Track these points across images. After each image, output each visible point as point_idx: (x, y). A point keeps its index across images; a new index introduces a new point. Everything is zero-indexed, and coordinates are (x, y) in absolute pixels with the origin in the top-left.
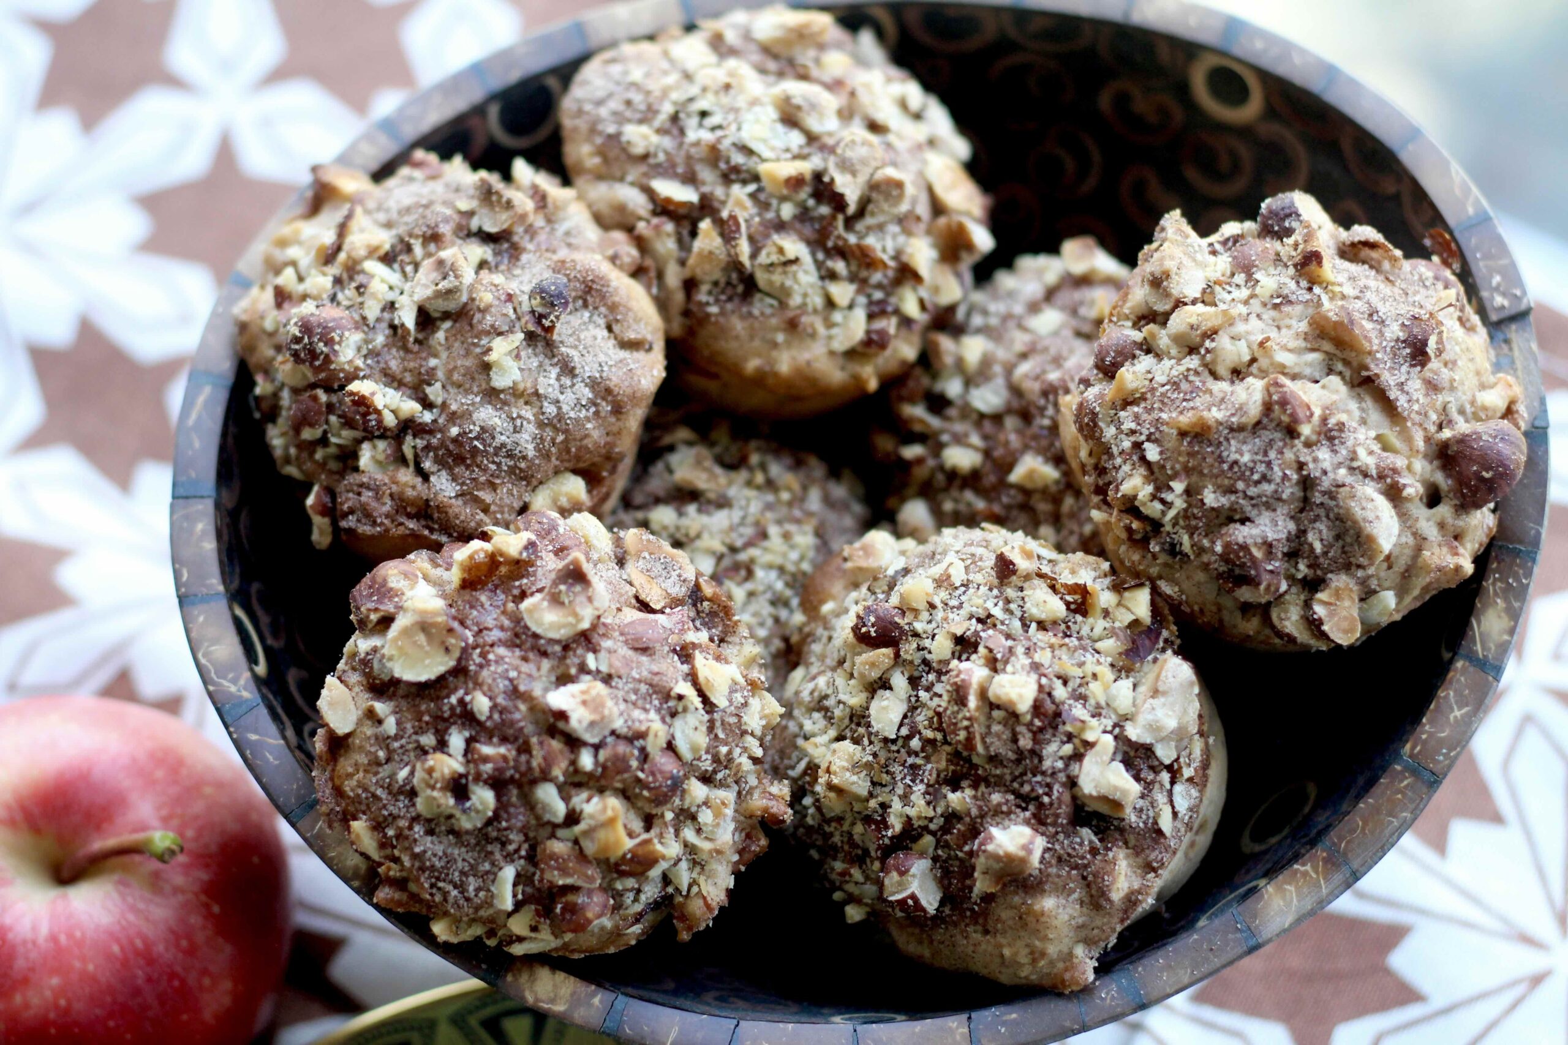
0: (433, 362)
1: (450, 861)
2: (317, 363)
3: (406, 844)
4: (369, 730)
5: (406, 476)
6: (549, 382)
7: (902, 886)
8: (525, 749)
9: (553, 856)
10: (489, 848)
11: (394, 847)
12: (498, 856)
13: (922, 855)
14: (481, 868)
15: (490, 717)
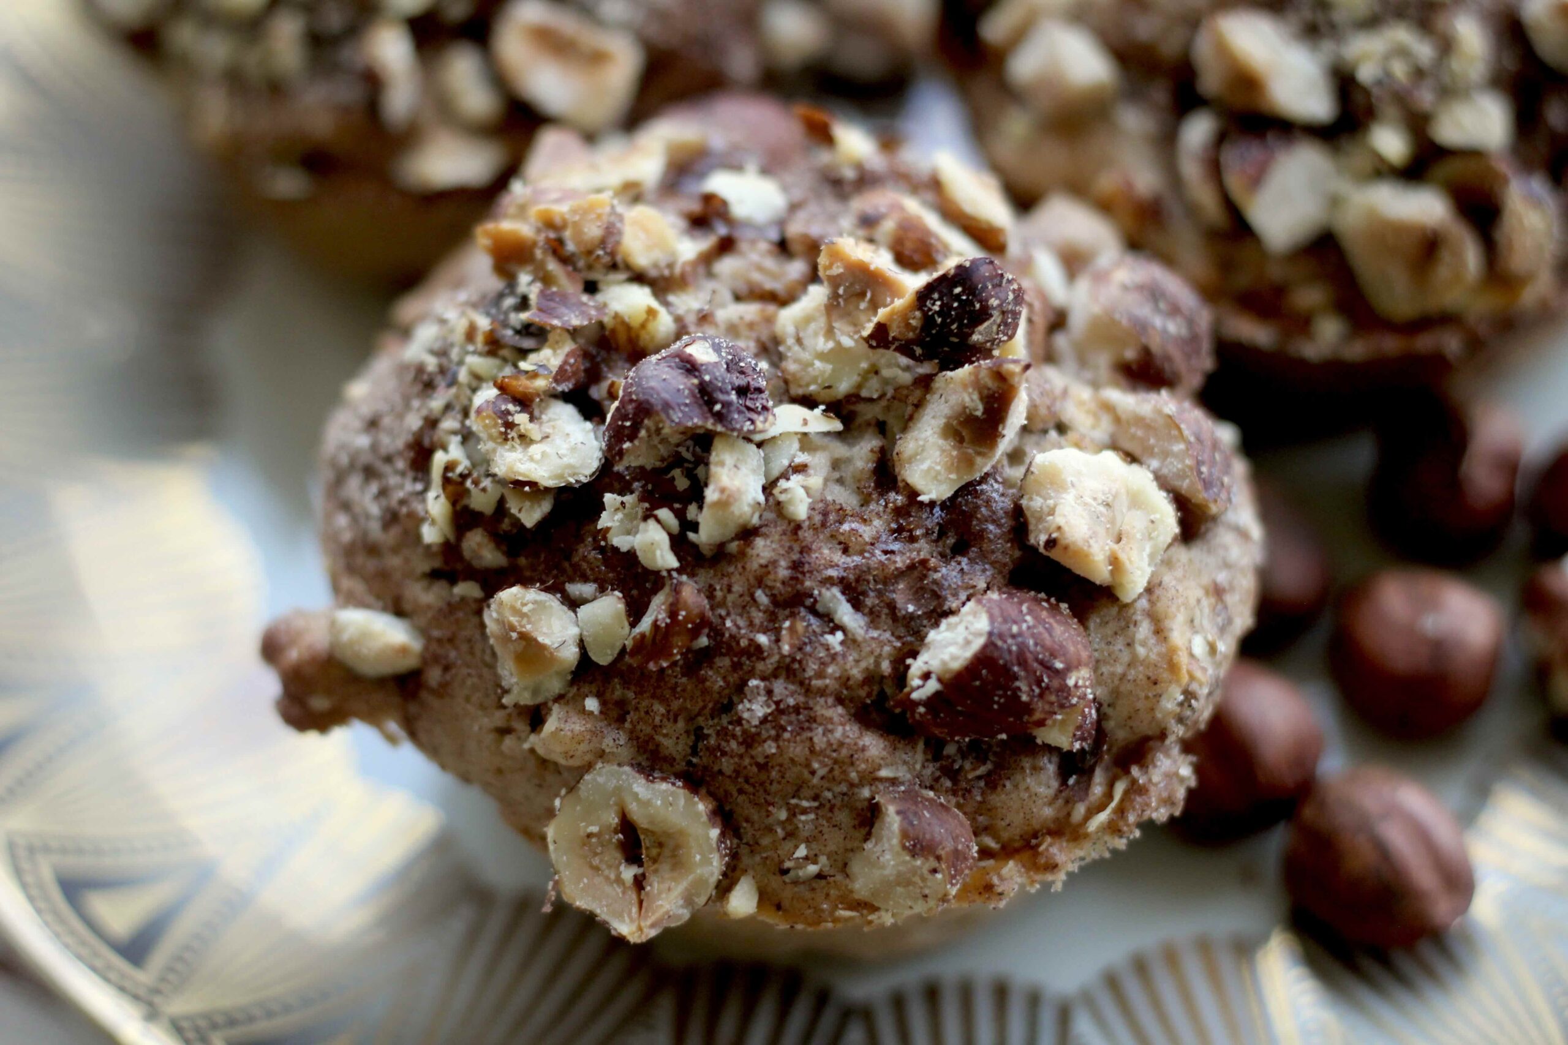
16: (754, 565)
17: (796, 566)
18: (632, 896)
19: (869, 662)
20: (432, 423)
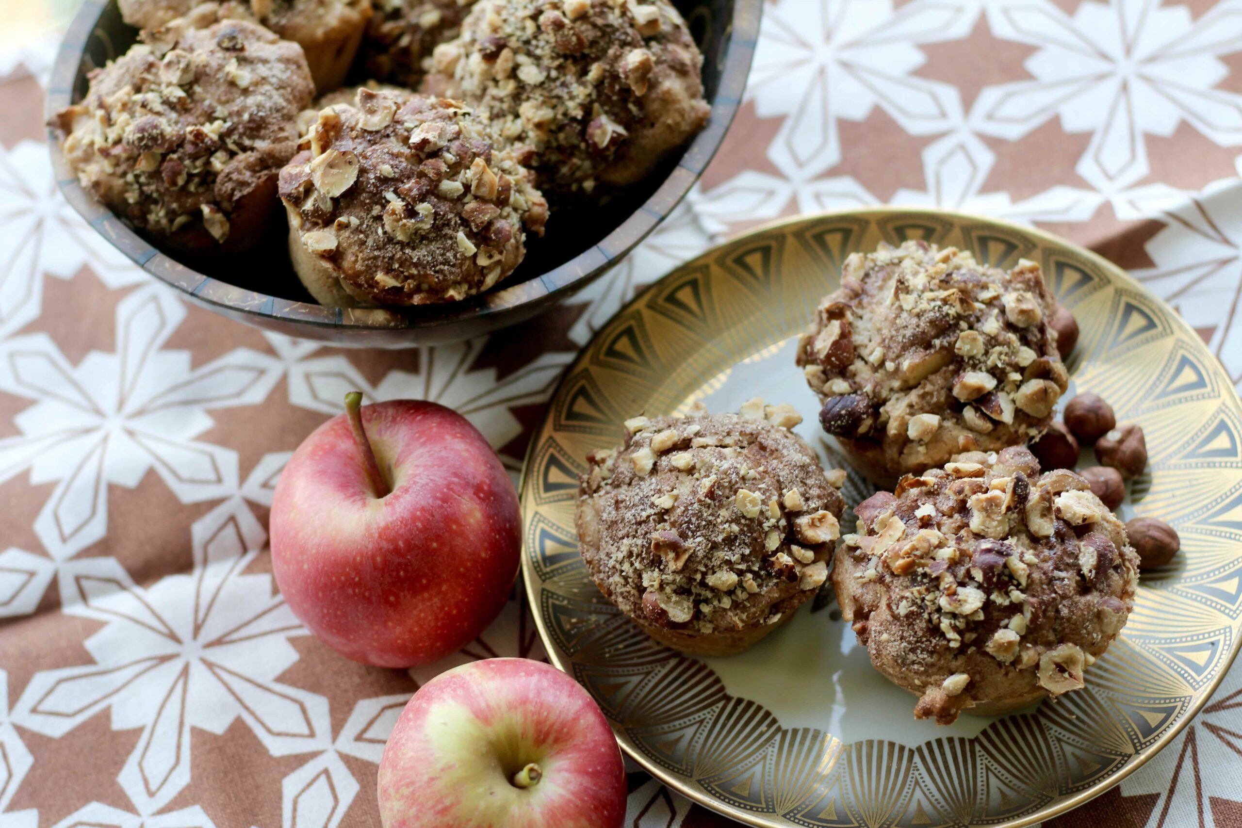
0: (207, 103)
1: (432, 253)
2: (159, 142)
3: (408, 263)
4: (346, 234)
5: (242, 156)
6: (262, 70)
7: (604, 133)
8: (422, 175)
9: (473, 211)
10: (444, 233)
11: (402, 272)
12: (450, 232)
13: (599, 115)
14: (447, 245)
15: (395, 173)
16: (1037, 581)
17: (1045, 573)
18: (1072, 679)
19: (1074, 581)
20: (930, 621)
